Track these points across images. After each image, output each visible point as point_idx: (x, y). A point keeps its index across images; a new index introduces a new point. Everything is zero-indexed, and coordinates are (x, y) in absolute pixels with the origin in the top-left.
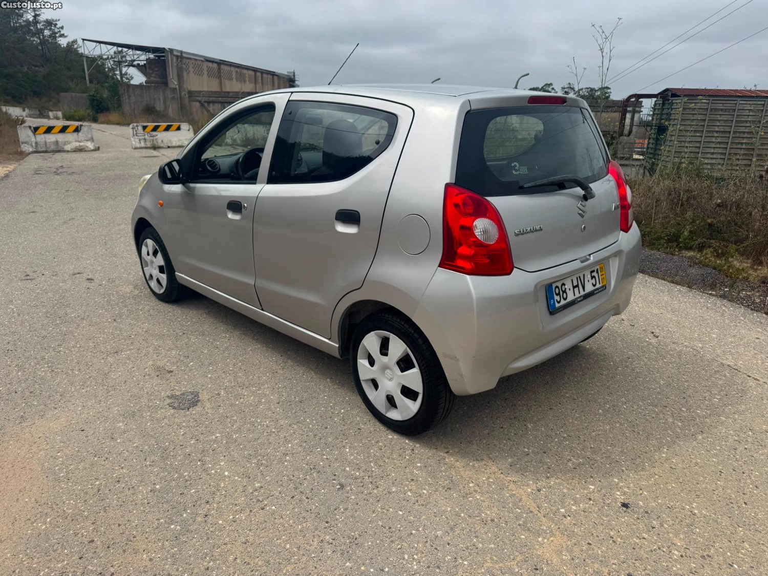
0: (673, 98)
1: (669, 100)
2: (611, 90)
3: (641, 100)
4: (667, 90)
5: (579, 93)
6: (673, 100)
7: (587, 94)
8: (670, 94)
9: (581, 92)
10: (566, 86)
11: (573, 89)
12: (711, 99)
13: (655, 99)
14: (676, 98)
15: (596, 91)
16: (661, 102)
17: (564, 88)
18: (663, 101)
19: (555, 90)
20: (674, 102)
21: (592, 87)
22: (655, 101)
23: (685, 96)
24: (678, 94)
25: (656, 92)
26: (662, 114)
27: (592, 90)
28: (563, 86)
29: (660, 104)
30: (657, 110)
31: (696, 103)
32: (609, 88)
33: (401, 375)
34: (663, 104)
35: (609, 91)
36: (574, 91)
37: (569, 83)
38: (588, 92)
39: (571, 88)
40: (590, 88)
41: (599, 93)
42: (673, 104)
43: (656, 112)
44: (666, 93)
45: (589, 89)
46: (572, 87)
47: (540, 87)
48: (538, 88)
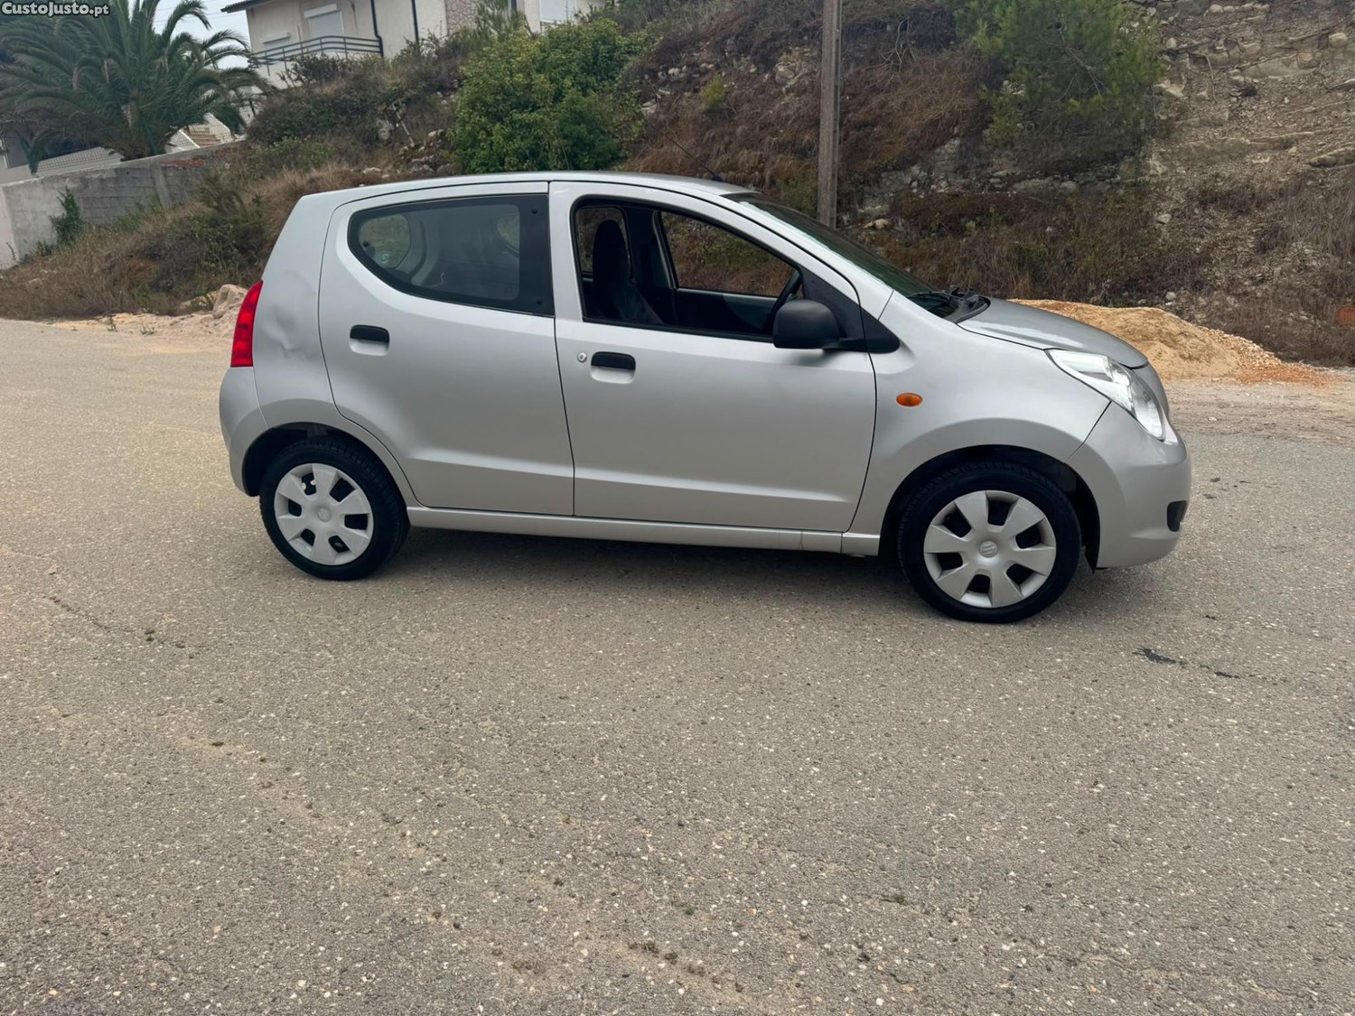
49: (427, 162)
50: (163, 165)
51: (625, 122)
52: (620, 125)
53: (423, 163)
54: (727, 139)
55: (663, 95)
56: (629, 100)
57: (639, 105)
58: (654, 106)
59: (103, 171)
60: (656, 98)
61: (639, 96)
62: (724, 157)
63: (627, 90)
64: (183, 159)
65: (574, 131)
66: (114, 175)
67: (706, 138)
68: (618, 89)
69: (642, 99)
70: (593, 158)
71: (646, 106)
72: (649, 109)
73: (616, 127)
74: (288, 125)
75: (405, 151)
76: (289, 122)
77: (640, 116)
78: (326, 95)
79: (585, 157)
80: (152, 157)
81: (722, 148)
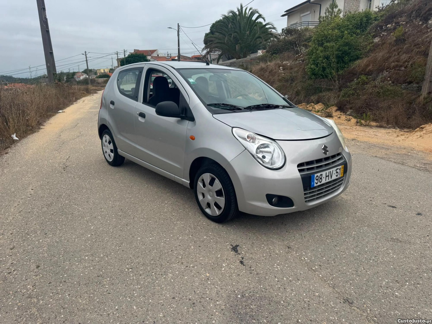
49: (301, 60)
50: (242, 62)
51: (366, 45)
52: (364, 46)
53: (300, 60)
54: (400, 50)
55: (383, 35)
56: (369, 37)
57: (373, 39)
58: (379, 39)
59: (227, 63)
60: (380, 36)
61: (374, 36)
62: (396, 57)
63: (370, 34)
64: (248, 60)
65: (343, 49)
66: (230, 64)
67: (392, 50)
68: (367, 33)
69: (374, 37)
70: (349, 58)
71: (376, 39)
72: (377, 40)
73: (362, 47)
74: (276, 49)
75: (297, 56)
76: (277, 48)
77: (373, 42)
78: (289, 40)
79: (346, 57)
80: (240, 59)
81: (397, 54)
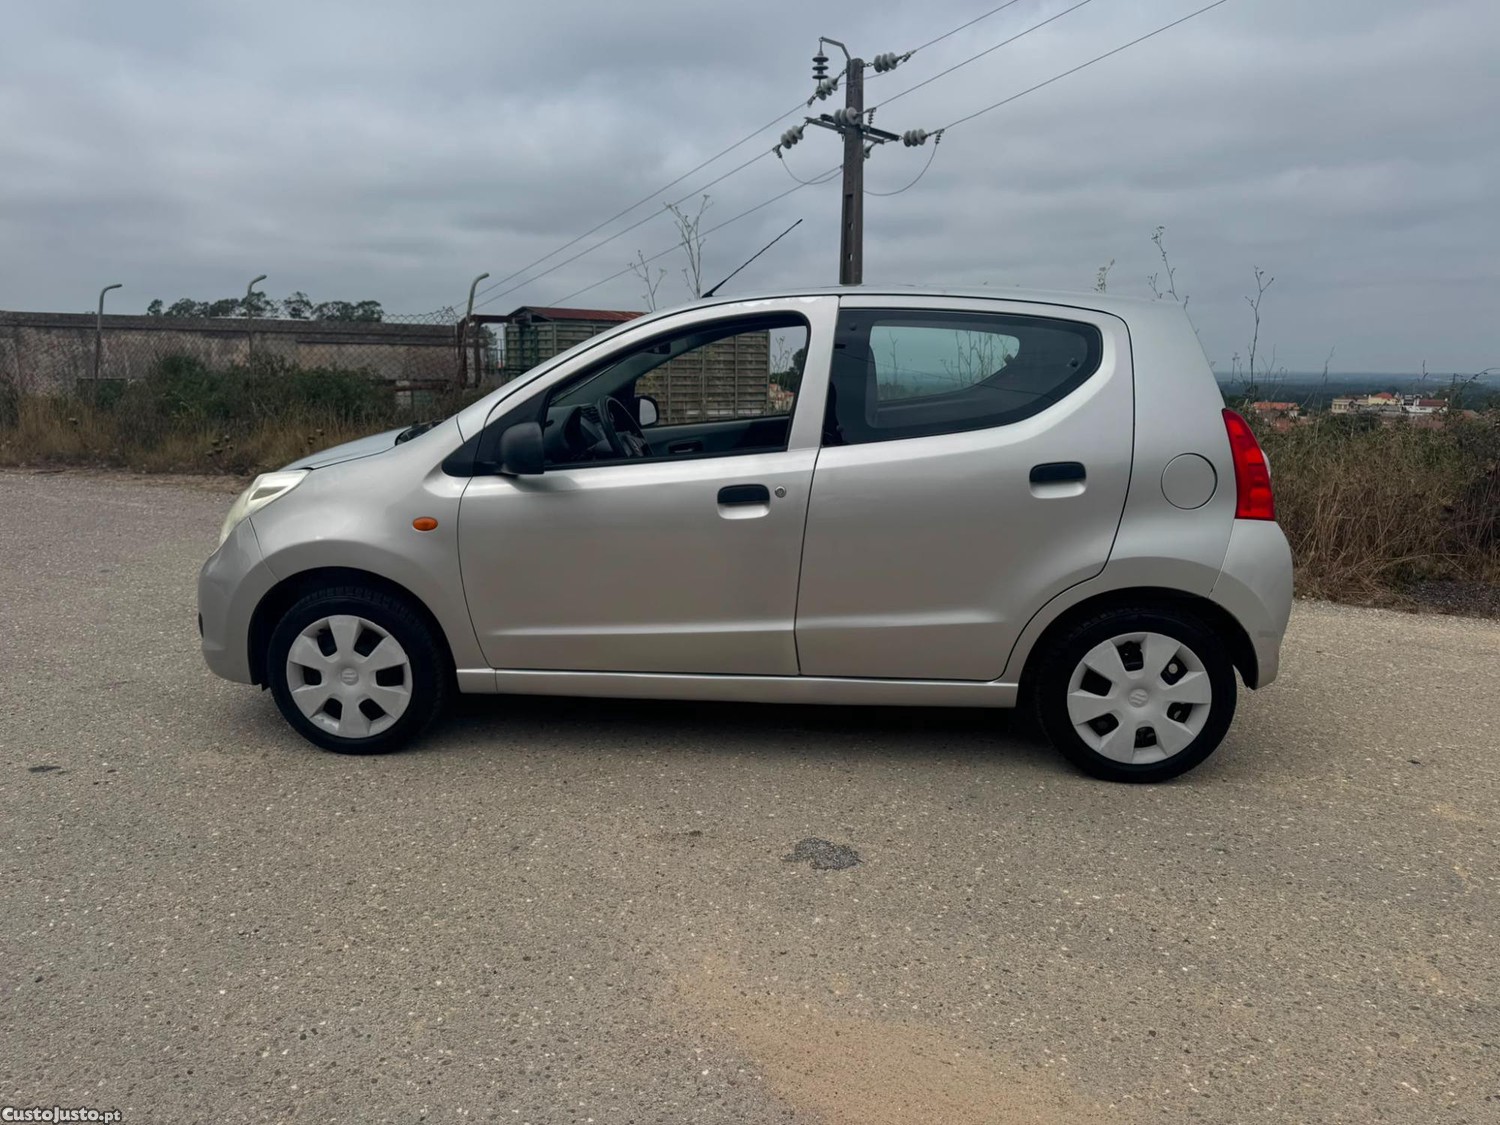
0: (537, 324)
1: (529, 326)
2: (382, 308)
3: (484, 325)
4: (523, 310)
5: (321, 311)
6: (537, 327)
7: (338, 314)
8: (529, 316)
9: (325, 310)
10: (293, 299)
11: (307, 304)
12: (594, 325)
13: (505, 324)
14: (542, 323)
15: (353, 308)
16: (517, 330)
17: (290, 303)
18: (521, 328)
19: (272, 306)
20: (539, 329)
21: (345, 300)
22: (506, 328)
23: (555, 319)
24: (545, 316)
25: (505, 312)
26: (523, 350)
27: (346, 306)
28: (286, 298)
29: (515, 333)
30: (512, 344)
31: (574, 332)
32: (378, 305)
33: (1170, 690)
34: (522, 333)
35: (378, 308)
36: (311, 307)
37: (298, 293)
38: (338, 310)
39: (302, 301)
40: (341, 302)
41: (361, 312)
42: (538, 333)
43: (512, 346)
44: (523, 314)
45: (340, 306)
46: (305, 299)
47: (240, 300)
48: (236, 301)
